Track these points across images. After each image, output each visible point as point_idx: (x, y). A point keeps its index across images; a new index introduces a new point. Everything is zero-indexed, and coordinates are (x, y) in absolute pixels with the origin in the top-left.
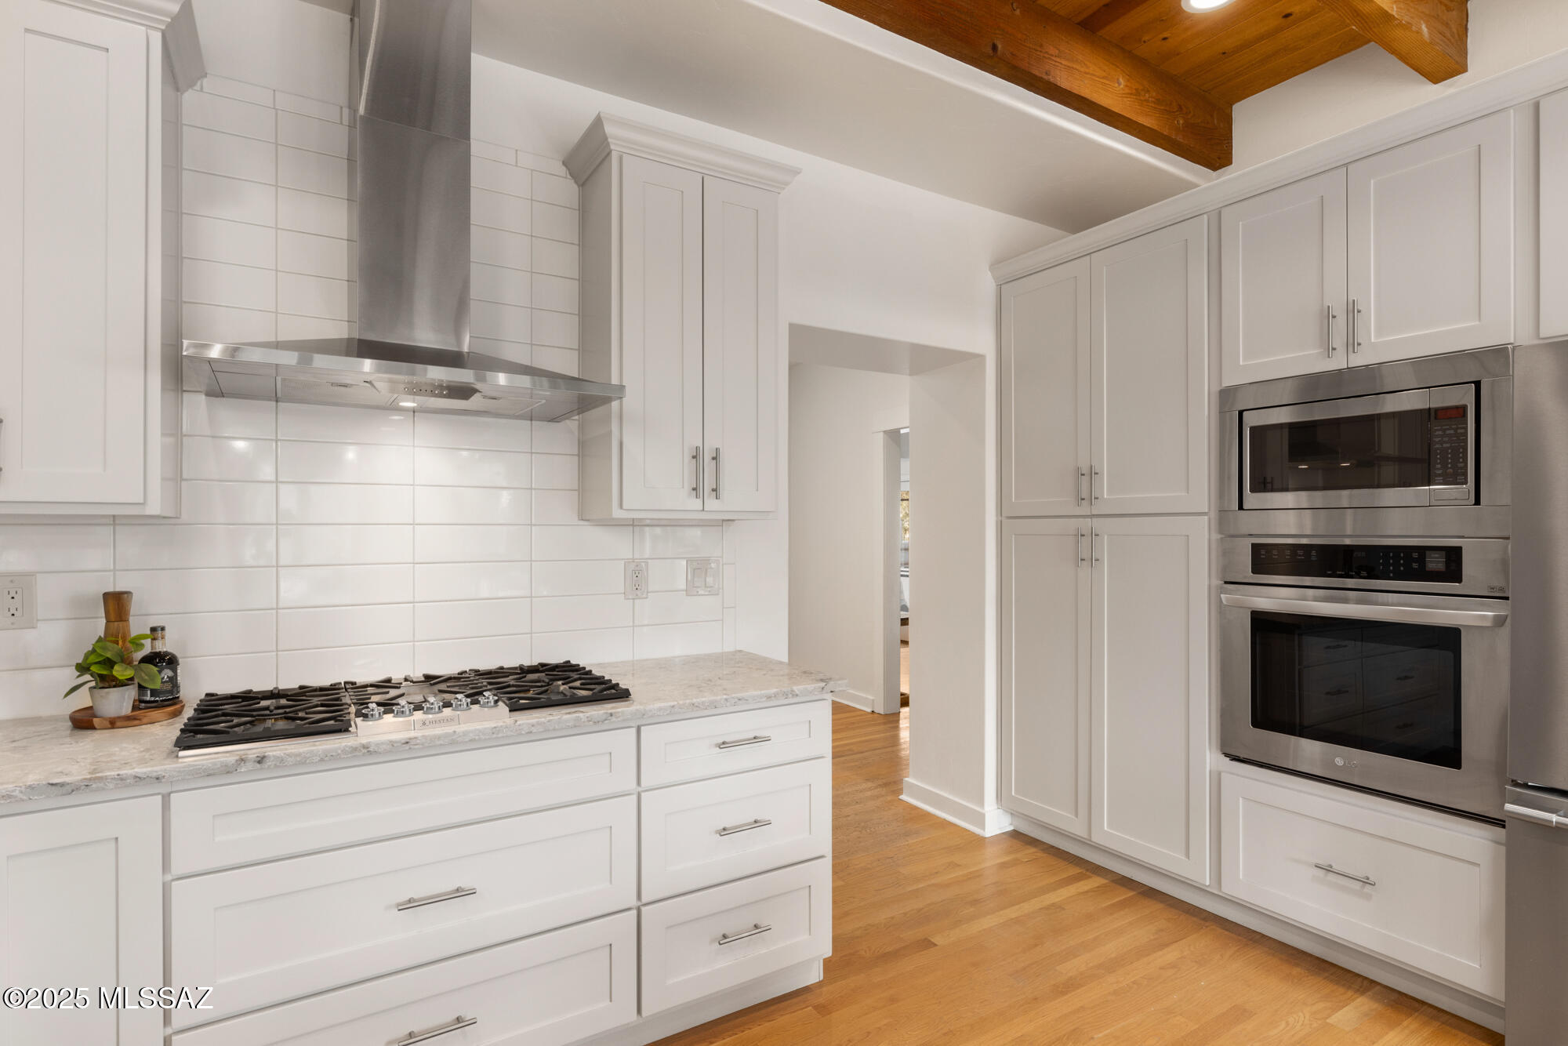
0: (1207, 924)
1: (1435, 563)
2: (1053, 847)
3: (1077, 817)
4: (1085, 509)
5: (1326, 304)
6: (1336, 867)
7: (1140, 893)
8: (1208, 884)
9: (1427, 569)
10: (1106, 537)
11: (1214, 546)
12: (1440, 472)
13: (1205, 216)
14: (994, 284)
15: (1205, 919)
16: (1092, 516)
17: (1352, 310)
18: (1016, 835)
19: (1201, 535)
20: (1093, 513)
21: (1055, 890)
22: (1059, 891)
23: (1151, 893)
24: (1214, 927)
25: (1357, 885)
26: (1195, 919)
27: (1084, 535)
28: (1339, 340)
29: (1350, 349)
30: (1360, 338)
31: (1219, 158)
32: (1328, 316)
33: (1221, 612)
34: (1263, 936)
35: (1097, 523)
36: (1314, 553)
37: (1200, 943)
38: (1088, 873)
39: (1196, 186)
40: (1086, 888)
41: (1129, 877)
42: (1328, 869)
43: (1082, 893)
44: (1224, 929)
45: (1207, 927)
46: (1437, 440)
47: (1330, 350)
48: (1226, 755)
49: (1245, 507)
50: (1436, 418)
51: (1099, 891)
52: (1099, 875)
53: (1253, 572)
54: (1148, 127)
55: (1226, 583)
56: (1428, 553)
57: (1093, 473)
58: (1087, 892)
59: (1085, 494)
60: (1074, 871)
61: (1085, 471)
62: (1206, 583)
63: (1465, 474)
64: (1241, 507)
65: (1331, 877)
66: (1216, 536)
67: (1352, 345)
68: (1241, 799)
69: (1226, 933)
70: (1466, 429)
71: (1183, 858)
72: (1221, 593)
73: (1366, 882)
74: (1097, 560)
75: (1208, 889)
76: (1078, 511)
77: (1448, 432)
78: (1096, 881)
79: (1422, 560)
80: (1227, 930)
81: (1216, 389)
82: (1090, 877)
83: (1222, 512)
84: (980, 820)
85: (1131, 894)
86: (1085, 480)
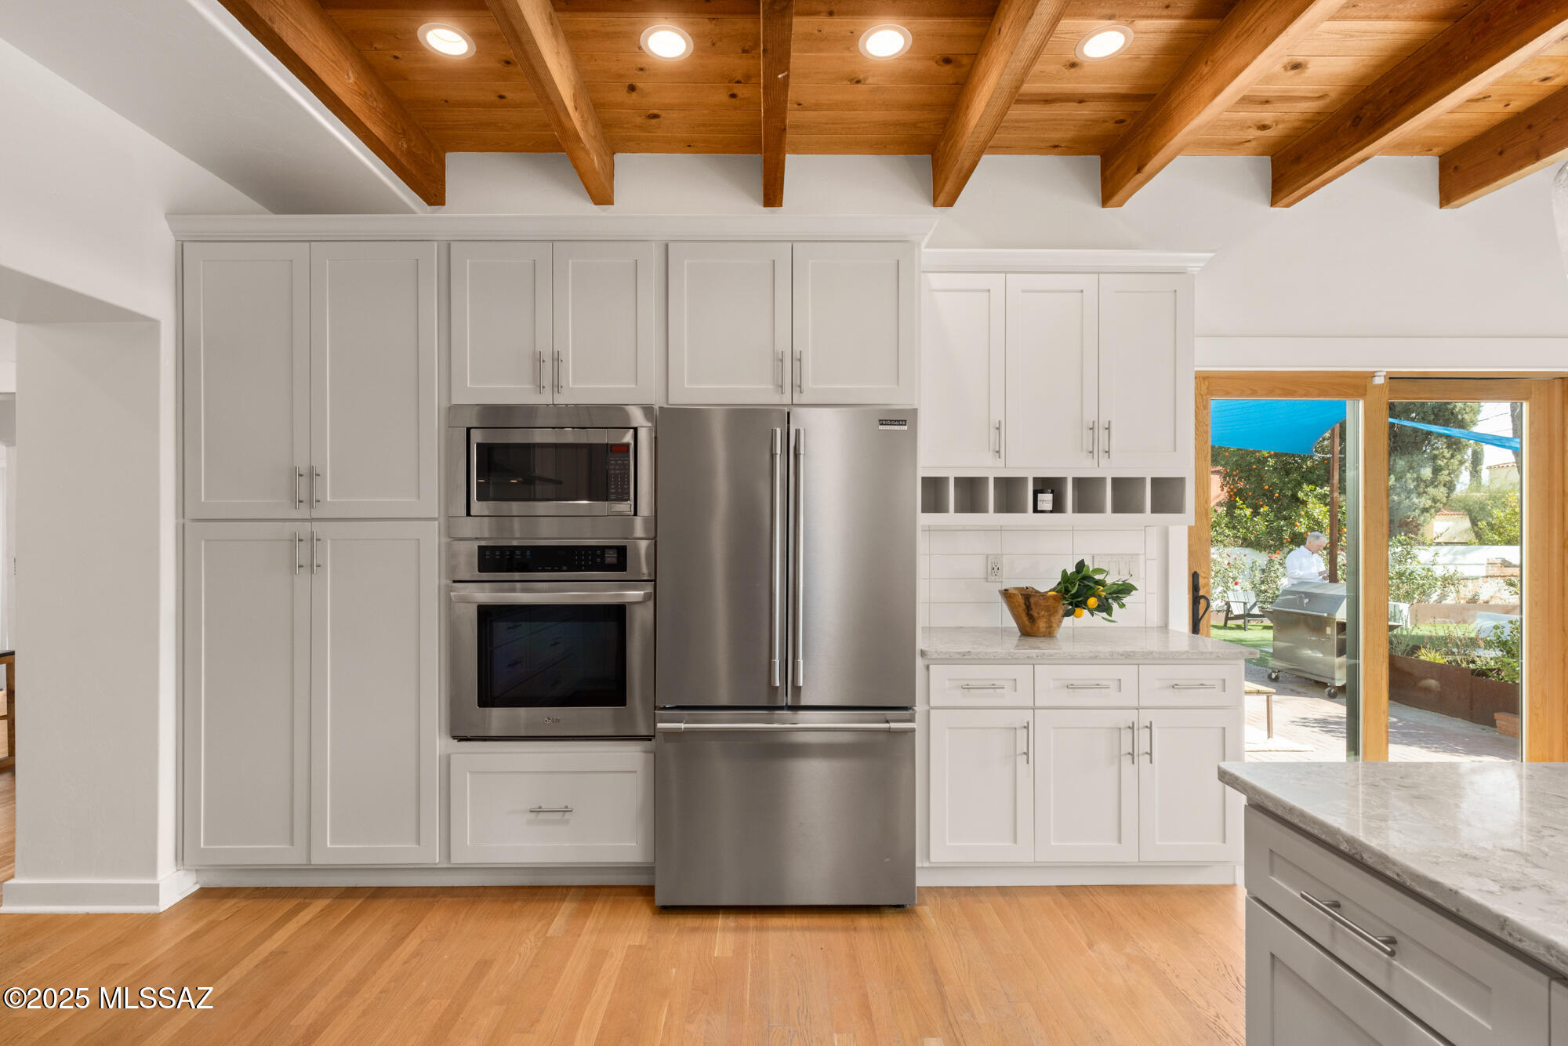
0: (437, 899)
1: (611, 558)
2: (258, 889)
3: (293, 845)
4: (303, 512)
5: (538, 349)
6: (544, 807)
7: (368, 897)
8: (437, 861)
9: (606, 562)
10: (329, 541)
11: (443, 548)
12: (613, 491)
13: (436, 244)
14: (173, 238)
15: (434, 896)
16: (312, 520)
17: (557, 359)
18: (205, 894)
19: (432, 537)
20: (313, 517)
21: (270, 936)
22: (275, 936)
23: (378, 893)
24: (444, 899)
25: (558, 816)
26: (425, 900)
27: (301, 540)
28: (547, 381)
29: (556, 389)
30: (563, 383)
31: (435, 195)
32: (538, 359)
33: (449, 605)
34: (485, 888)
35: (317, 528)
36: (528, 553)
37: (435, 919)
38: (306, 901)
39: (415, 213)
40: (308, 917)
41: (354, 886)
42: (538, 811)
43: (305, 924)
44: (451, 897)
45: (438, 902)
46: (612, 467)
47: (540, 388)
48: (454, 738)
49: (472, 514)
50: (611, 451)
51: (324, 913)
52: (320, 898)
53: (479, 571)
54: (376, 137)
55: (454, 582)
56: (607, 550)
57: (312, 474)
58: (310, 921)
59: (303, 494)
60: (290, 904)
61: (304, 470)
62: (437, 583)
63: (629, 493)
64: (468, 514)
65: (542, 816)
66: (444, 540)
67: (557, 387)
68: (468, 774)
69: (456, 899)
70: (629, 461)
71: (415, 846)
72: (451, 591)
73: (566, 810)
74: (318, 566)
75: (438, 866)
76: (295, 514)
77: (619, 462)
78: (319, 905)
79: (602, 556)
80: (456, 897)
81: (445, 404)
82: (310, 904)
83: (450, 518)
84: (152, 893)
85: (359, 901)
86: (303, 482)
